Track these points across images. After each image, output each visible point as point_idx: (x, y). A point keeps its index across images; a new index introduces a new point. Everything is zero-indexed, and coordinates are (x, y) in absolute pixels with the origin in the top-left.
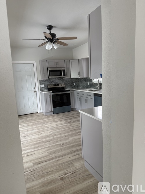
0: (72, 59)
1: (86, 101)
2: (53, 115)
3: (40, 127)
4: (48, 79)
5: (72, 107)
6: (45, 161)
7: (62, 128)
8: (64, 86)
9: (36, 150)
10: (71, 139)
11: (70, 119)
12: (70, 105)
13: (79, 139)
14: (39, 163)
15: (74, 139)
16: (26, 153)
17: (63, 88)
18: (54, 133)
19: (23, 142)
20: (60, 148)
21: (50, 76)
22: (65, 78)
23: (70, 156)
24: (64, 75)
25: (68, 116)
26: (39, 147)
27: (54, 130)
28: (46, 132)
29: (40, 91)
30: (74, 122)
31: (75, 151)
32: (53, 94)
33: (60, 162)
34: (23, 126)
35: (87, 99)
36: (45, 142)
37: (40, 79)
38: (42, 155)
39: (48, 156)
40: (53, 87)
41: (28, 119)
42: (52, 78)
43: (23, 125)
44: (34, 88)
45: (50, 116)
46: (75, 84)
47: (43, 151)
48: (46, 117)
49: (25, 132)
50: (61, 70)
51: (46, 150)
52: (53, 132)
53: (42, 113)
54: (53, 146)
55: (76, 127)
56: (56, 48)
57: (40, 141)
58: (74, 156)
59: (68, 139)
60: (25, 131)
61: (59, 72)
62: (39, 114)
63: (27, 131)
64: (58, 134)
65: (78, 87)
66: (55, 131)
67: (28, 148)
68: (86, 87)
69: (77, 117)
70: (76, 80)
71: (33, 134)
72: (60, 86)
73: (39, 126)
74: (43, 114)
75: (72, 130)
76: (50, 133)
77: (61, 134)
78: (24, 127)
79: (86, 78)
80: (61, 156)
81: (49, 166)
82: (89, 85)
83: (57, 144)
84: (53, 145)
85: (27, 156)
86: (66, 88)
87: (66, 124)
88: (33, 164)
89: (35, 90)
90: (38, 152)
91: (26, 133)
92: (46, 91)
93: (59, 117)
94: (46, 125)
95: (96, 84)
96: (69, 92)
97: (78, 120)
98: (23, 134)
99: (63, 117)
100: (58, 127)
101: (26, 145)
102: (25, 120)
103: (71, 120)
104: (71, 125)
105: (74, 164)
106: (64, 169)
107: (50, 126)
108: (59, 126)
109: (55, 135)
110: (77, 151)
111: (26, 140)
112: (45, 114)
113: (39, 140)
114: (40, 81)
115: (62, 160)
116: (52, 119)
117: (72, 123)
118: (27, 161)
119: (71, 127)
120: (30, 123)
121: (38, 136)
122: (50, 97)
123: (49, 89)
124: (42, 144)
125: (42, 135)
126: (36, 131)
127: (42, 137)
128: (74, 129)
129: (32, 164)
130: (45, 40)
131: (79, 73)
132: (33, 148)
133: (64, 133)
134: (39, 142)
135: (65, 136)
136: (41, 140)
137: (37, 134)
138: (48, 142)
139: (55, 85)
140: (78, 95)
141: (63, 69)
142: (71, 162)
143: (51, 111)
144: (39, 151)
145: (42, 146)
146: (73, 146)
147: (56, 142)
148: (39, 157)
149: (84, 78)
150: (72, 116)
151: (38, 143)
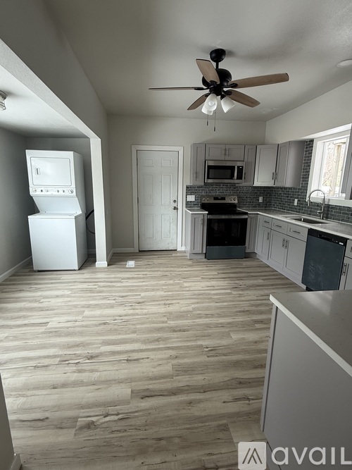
0: (263, 144)
1: (285, 244)
2: (204, 262)
3: (172, 285)
4: (203, 184)
5: (247, 251)
6: (162, 394)
7: (218, 299)
8: (236, 202)
9: (149, 347)
10: (235, 336)
11: (240, 279)
12: (244, 243)
13: (256, 342)
14: (146, 394)
15: (243, 339)
16: (127, 352)
17: (234, 206)
18: (198, 309)
19: (131, 317)
20: (204, 359)
21: (208, 178)
22: (241, 185)
23: (226, 395)
24: (240, 177)
25: (237, 270)
26: (158, 340)
27: (199, 300)
28: (181, 302)
29: (185, 209)
30: (248, 288)
31: (242, 383)
32: (210, 217)
33: (196, 411)
34: (142, 276)
35: (287, 238)
36: (174, 330)
37: (189, 184)
38: (159, 368)
39: (171, 376)
40: (213, 201)
41: (155, 261)
42: (212, 184)
43: (143, 273)
44: (175, 201)
45: (198, 262)
46: (261, 200)
47: (163, 356)
48: (190, 262)
49: (141, 291)
50: (234, 167)
51: (171, 358)
52: (196, 305)
53: (185, 252)
54: (188, 347)
55: (253, 305)
56: (226, 108)
57: (164, 325)
58: (236, 400)
59: (228, 335)
60: (143, 290)
61: (229, 171)
62: (178, 254)
63: (147, 291)
64: (207, 316)
65: (267, 207)
66: (202, 305)
67: (134, 336)
68: (286, 208)
69: (257, 276)
70: (266, 191)
71: (154, 301)
72: (228, 200)
73: (171, 282)
74: (185, 254)
75: (240, 312)
76: (190, 308)
77: (212, 315)
78: (143, 278)
79: (290, 188)
80: (202, 386)
81: (166, 414)
82: (296, 204)
83: (200, 343)
84: (189, 344)
85: (127, 360)
86: (240, 207)
87: (229, 291)
88: (132, 392)
89: (175, 205)
90: (152, 357)
91: (143, 294)
92: (197, 210)
93: (215, 268)
94: (186, 285)
95: (315, 206)
96: (246, 217)
97: (258, 286)
98: (136, 295)
99: (224, 269)
100: (209, 294)
101: (134, 327)
102: (150, 263)
103: (240, 282)
104: (240, 296)
105: (233, 434)
106: (202, 444)
107: (194, 288)
108: (213, 292)
109: (200, 316)
110: (245, 383)
111: (137, 314)
112: (188, 255)
113: (163, 322)
114: (187, 187)
115: (202, 405)
116: (201, 270)
117: (242, 290)
118: (123, 377)
119: (240, 301)
120: (157, 271)
121: (163, 310)
122: (203, 224)
123: (204, 207)
124: (165, 335)
125: (171, 309)
126: (162, 293)
127: (170, 313)
128: (247, 309)
129: (129, 391)
130: (202, 89)
131: (275, 176)
132: (145, 342)
133: (220, 316)
134: (161, 325)
135: (222, 326)
136: (166, 322)
137: (163, 302)
138: (180, 331)
139: (216, 198)
140: (266, 225)
141: (239, 164)
142: (225, 422)
143: (202, 253)
144: (155, 352)
145: (165, 339)
146: (237, 364)
147: (198, 337)
148: (151, 374)
149: (285, 188)
150: (246, 270)
151: (159, 330)
